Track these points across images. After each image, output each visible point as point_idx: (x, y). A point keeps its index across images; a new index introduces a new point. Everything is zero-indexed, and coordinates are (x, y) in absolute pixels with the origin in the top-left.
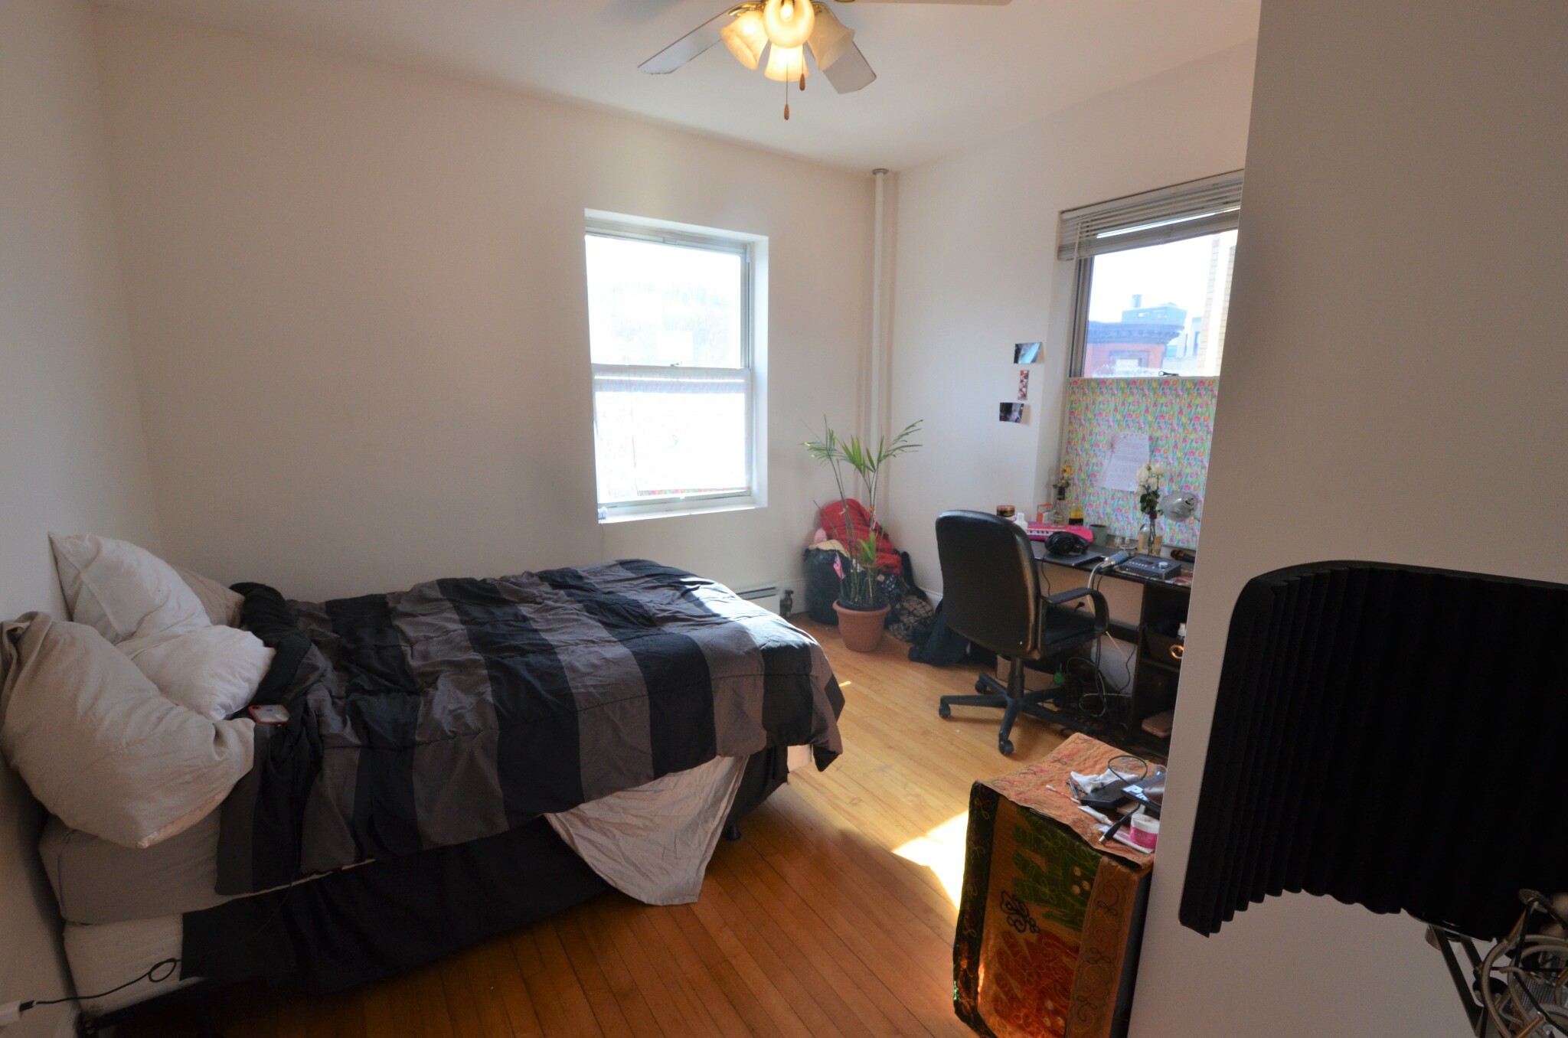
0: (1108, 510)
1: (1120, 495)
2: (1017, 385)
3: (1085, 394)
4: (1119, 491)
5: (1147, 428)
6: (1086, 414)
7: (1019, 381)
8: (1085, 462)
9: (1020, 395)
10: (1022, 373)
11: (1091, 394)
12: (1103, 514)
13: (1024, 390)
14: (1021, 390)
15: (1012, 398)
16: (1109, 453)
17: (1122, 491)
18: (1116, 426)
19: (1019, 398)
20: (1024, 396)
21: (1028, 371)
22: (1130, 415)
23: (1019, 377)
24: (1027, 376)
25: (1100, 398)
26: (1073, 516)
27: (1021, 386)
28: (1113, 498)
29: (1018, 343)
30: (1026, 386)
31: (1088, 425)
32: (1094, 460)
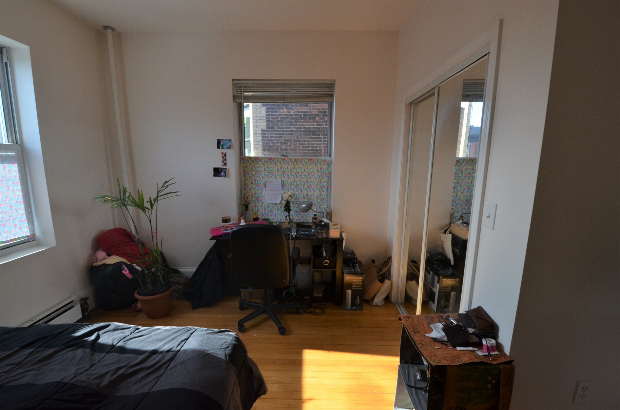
0: (267, 212)
1: (271, 205)
2: (221, 159)
3: (250, 163)
4: (270, 204)
5: (279, 177)
6: (251, 173)
7: (221, 157)
8: (254, 193)
9: (223, 164)
10: (222, 153)
11: (253, 163)
12: (265, 214)
13: (225, 161)
14: (223, 161)
15: (219, 165)
16: (264, 188)
17: (272, 203)
18: (266, 177)
19: (223, 165)
20: (225, 164)
21: (226, 153)
22: (271, 172)
23: (221, 156)
24: (225, 155)
25: (257, 165)
26: (255, 217)
27: (223, 160)
28: (268, 207)
29: (219, 138)
30: (225, 160)
31: (253, 177)
32: (258, 192)
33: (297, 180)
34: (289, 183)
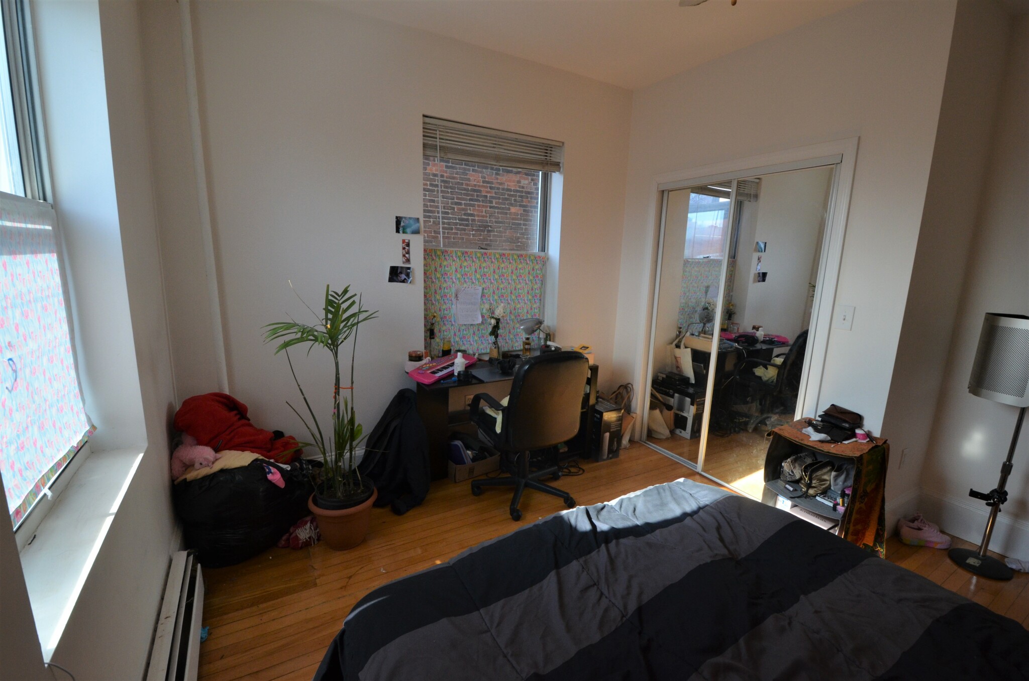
0: (457, 339)
1: (464, 327)
2: (400, 252)
3: (433, 260)
4: (462, 325)
5: (477, 283)
6: (435, 275)
7: (401, 249)
8: (438, 309)
9: (404, 260)
10: (404, 241)
11: (438, 260)
12: (454, 342)
13: (407, 255)
14: (404, 256)
15: (399, 262)
16: (454, 300)
17: (465, 325)
18: (458, 282)
19: (404, 263)
20: (408, 261)
21: (409, 240)
22: (466, 274)
23: (401, 245)
24: (408, 245)
25: (445, 263)
26: (446, 348)
27: (404, 253)
28: (459, 331)
29: (398, 215)
30: (408, 253)
31: (437, 282)
32: (444, 307)
33: (502, 286)
34: (491, 291)
